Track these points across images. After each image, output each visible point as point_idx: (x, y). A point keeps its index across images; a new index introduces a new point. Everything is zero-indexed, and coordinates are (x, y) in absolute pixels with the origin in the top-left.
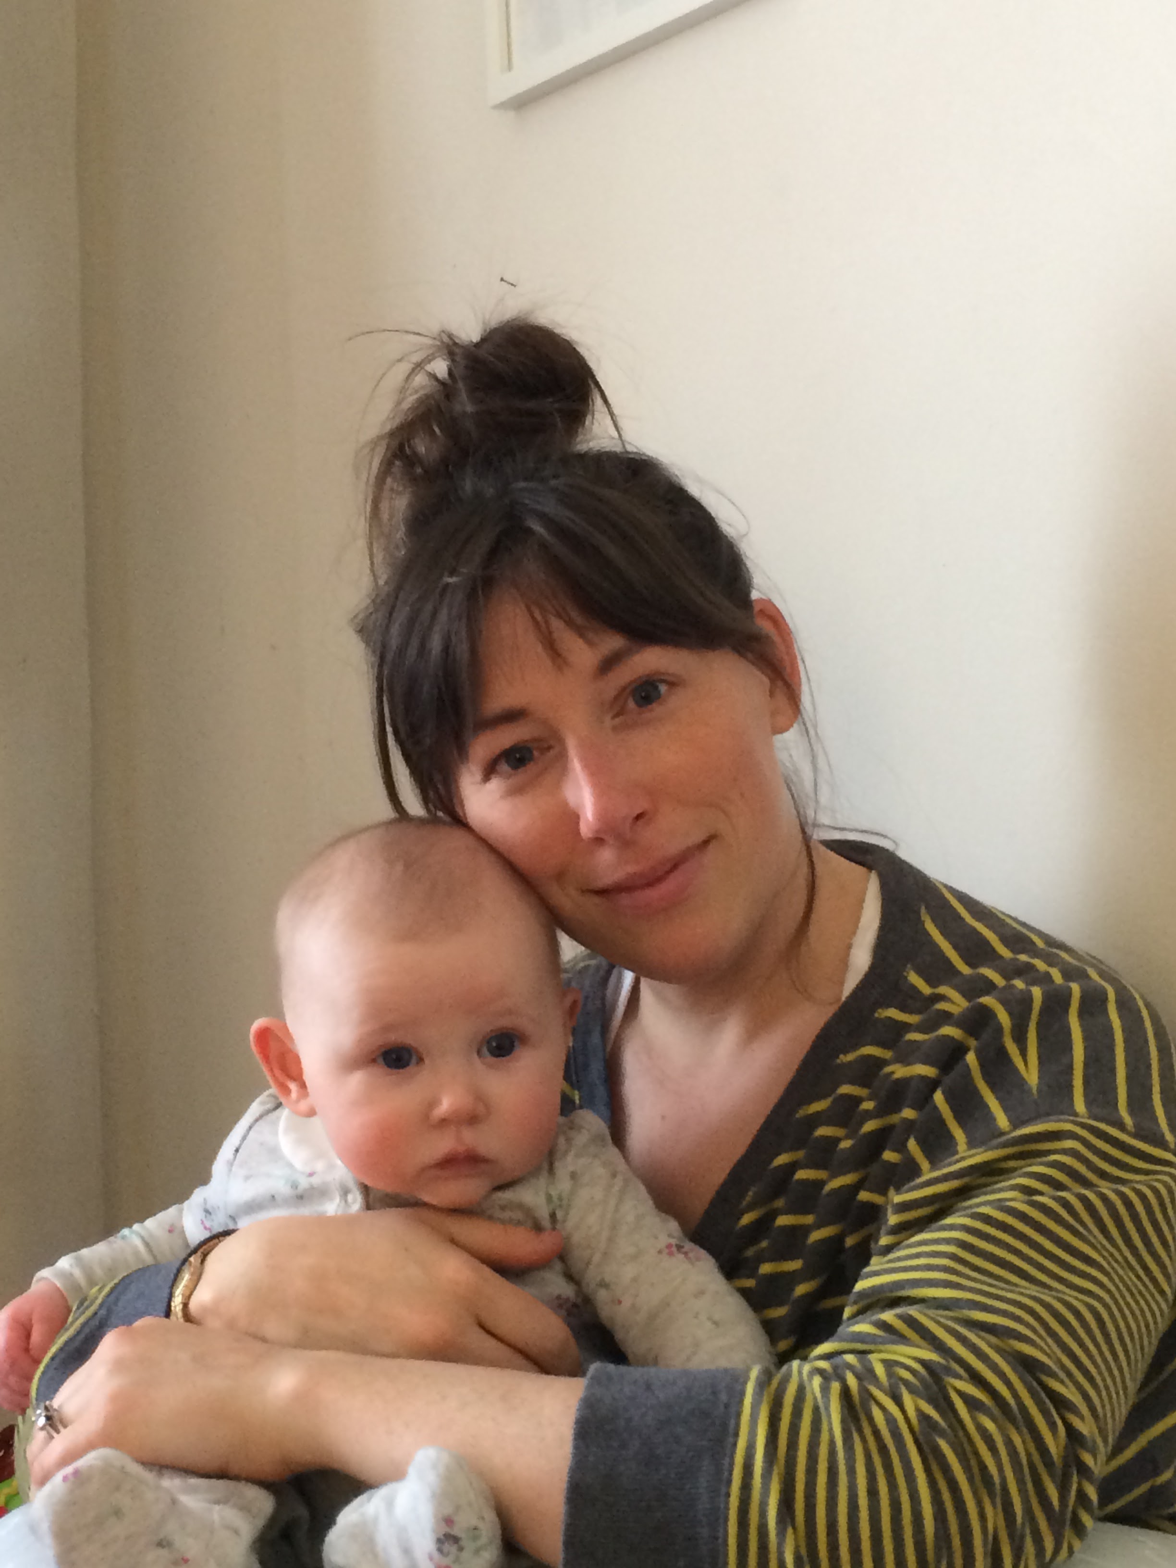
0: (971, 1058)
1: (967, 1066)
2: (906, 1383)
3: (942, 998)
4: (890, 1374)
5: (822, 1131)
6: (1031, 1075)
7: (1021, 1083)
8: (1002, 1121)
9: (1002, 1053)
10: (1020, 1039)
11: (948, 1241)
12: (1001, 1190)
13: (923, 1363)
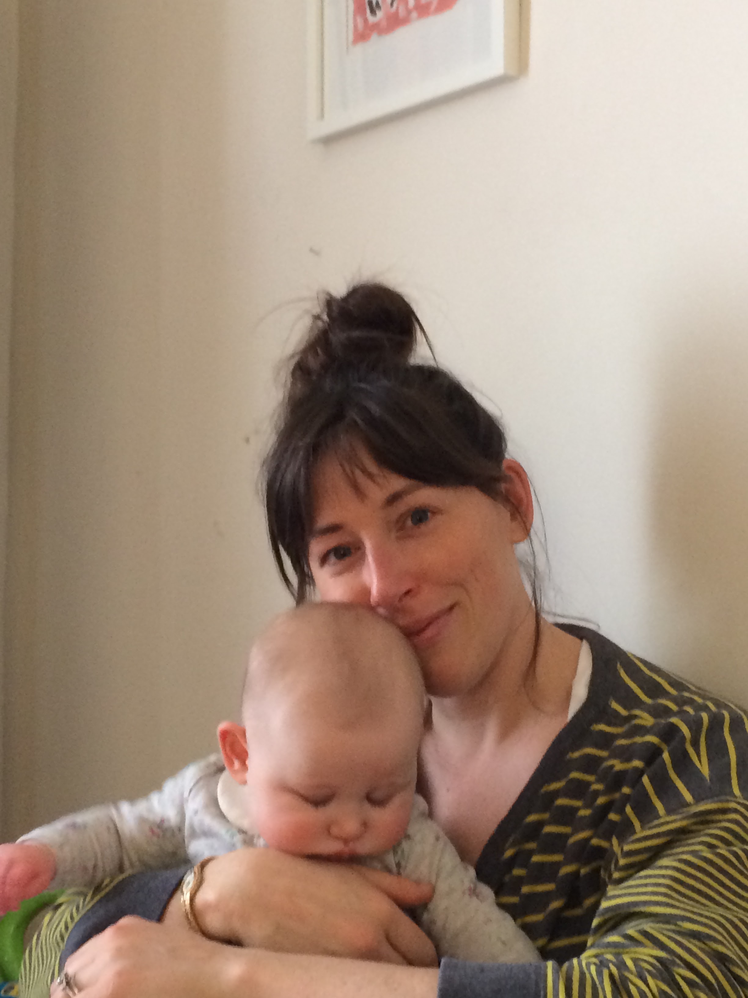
0: (666, 756)
1: (664, 761)
2: (649, 971)
3: (636, 717)
4: (636, 965)
5: (561, 802)
6: (705, 769)
7: (698, 772)
8: (688, 797)
9: (686, 754)
10: (695, 744)
11: (663, 876)
12: (693, 844)
13: (658, 959)
